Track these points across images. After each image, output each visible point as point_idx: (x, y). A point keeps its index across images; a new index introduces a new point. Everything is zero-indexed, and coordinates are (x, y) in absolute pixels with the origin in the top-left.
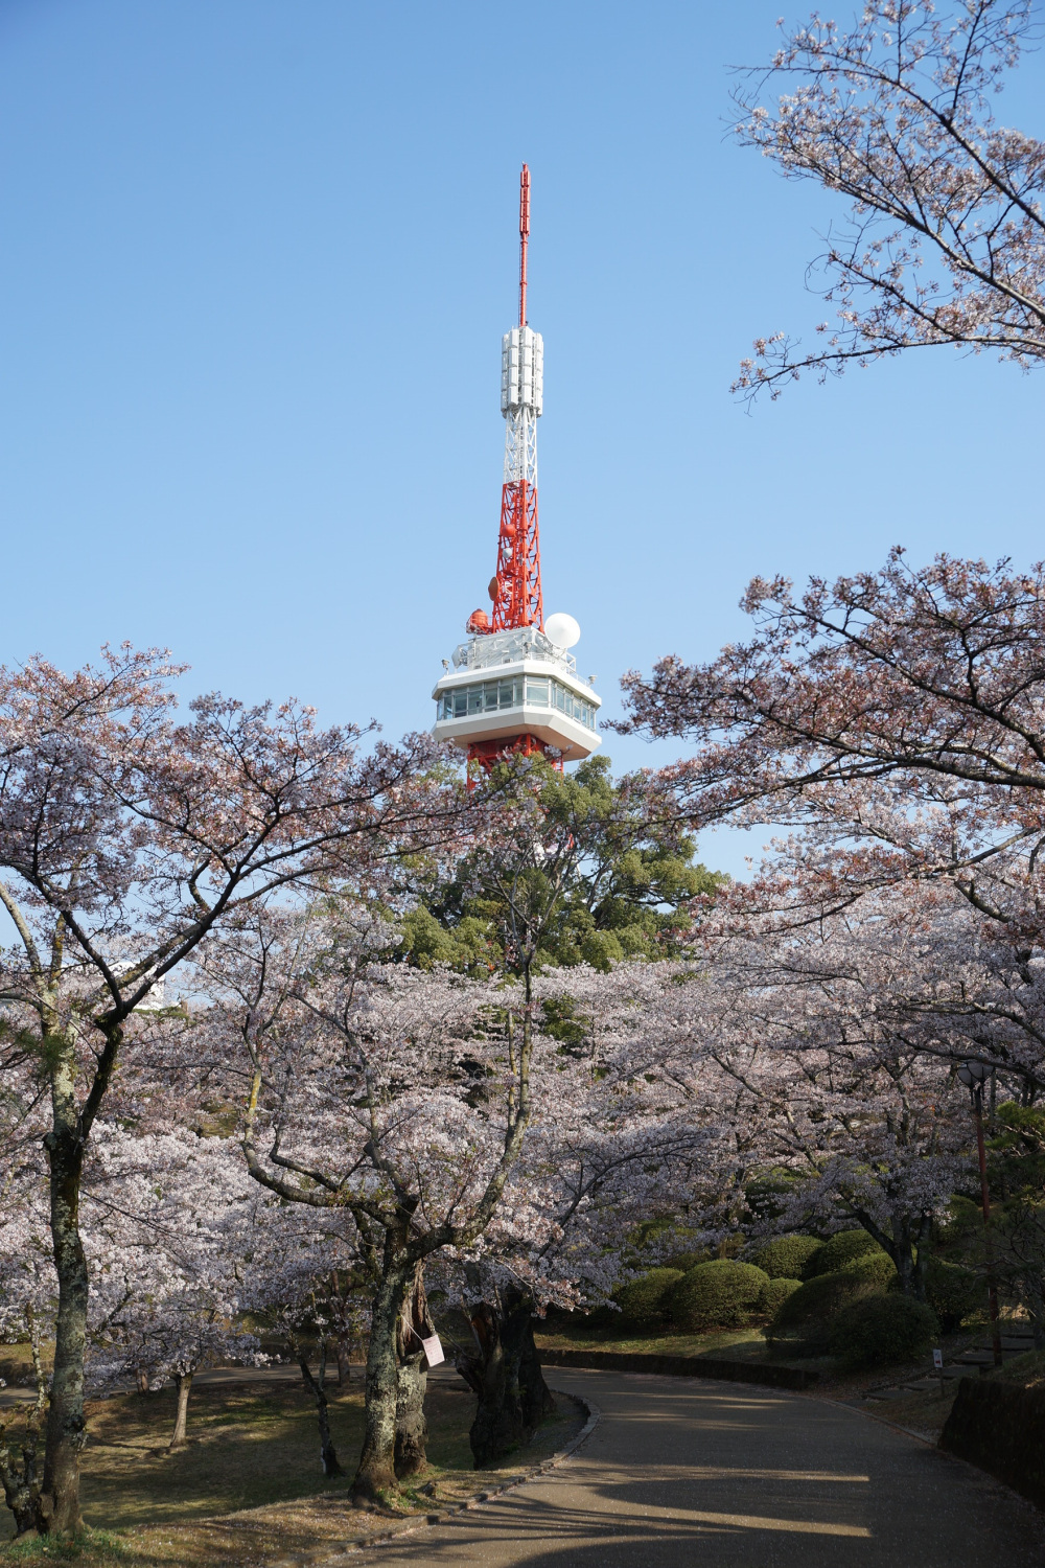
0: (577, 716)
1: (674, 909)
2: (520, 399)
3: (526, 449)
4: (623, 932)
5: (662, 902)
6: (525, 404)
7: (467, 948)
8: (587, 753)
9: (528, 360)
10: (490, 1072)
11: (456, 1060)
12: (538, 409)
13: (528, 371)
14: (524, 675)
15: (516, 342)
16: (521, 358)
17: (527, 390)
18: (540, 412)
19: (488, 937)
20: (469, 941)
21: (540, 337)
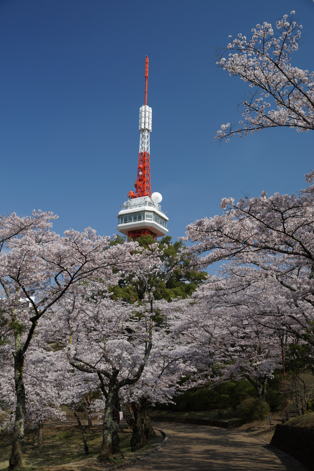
0: (161, 223)
1: (190, 282)
2: (145, 127)
3: (146, 142)
4: (175, 289)
5: (186, 280)
6: (147, 129)
7: (127, 294)
8: (164, 235)
9: (147, 115)
10: (134, 332)
11: (124, 328)
12: (150, 130)
13: (147, 119)
14: (145, 211)
15: (144, 110)
16: (145, 115)
17: (147, 125)
18: (151, 131)
19: (134, 291)
20: (128, 292)
21: (151, 108)
